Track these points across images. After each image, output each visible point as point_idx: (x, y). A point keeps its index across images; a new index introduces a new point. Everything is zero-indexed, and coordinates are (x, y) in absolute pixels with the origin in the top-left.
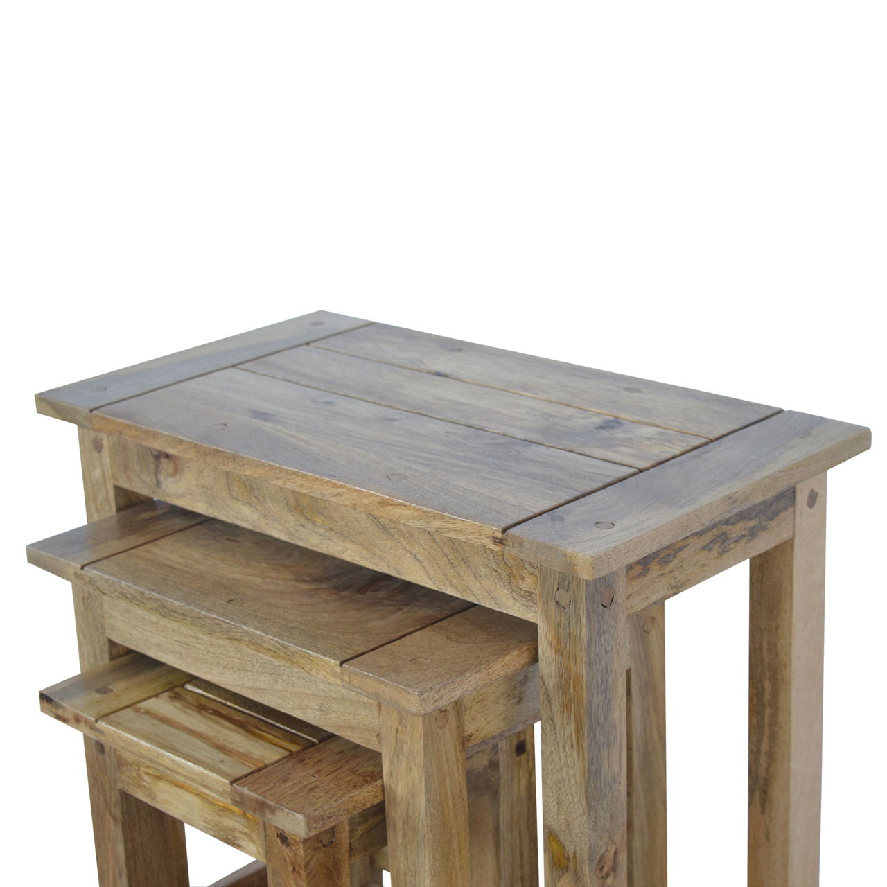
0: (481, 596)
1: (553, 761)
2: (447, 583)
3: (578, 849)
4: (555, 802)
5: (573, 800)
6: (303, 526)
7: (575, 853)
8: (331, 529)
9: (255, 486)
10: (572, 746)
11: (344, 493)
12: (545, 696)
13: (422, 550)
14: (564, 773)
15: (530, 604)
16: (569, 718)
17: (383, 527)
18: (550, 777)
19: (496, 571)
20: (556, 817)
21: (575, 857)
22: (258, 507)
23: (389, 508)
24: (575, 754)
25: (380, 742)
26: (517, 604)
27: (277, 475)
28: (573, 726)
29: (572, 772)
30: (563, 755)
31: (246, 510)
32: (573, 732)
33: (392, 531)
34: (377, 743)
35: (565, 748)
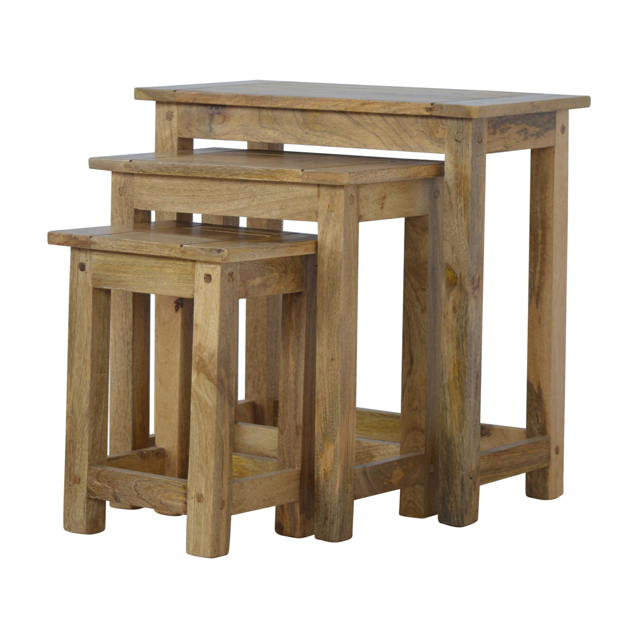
0: (413, 147)
1: (450, 226)
2: (394, 145)
3: (462, 271)
4: (451, 249)
5: (461, 244)
6: (307, 133)
7: (461, 274)
8: (325, 131)
9: (278, 118)
10: (462, 214)
11: (340, 103)
12: (448, 191)
13: (380, 130)
14: (456, 231)
15: (442, 144)
16: (460, 200)
17: (358, 123)
18: (448, 235)
19: (423, 132)
20: (451, 256)
21: (461, 276)
22: (279, 129)
23: (367, 106)
24: (463, 219)
26: (434, 146)
27: (298, 103)
28: (462, 203)
29: (461, 229)
30: (456, 221)
31: (270, 133)
32: (462, 207)
33: (363, 124)
35: (457, 216)
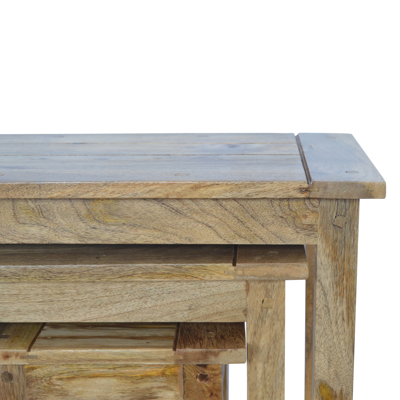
0: (267, 238)
1: (326, 334)
2: (237, 236)
3: (344, 387)
4: (326, 362)
5: (342, 356)
6: (95, 228)
7: (341, 391)
8: (124, 224)
9: (44, 209)
10: (343, 319)
11: (157, 188)
12: (322, 292)
13: (213, 218)
14: (335, 340)
15: (312, 232)
16: (341, 302)
17: (176, 211)
18: (323, 346)
19: (282, 217)
20: (327, 372)
21: (341, 393)
22: (48, 225)
23: (202, 189)
24: (346, 324)
25: (246, 315)
26: (300, 236)
27: (87, 190)
28: (345, 306)
29: (341, 337)
30: (334, 328)
31: (34, 230)
32: (345, 310)
33: (185, 211)
34: (244, 316)
35: (337, 322)
